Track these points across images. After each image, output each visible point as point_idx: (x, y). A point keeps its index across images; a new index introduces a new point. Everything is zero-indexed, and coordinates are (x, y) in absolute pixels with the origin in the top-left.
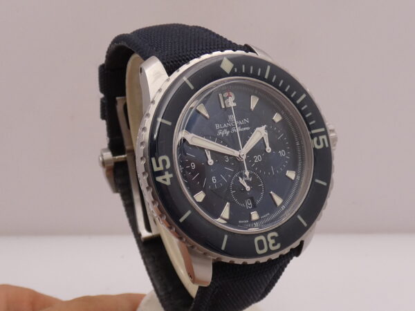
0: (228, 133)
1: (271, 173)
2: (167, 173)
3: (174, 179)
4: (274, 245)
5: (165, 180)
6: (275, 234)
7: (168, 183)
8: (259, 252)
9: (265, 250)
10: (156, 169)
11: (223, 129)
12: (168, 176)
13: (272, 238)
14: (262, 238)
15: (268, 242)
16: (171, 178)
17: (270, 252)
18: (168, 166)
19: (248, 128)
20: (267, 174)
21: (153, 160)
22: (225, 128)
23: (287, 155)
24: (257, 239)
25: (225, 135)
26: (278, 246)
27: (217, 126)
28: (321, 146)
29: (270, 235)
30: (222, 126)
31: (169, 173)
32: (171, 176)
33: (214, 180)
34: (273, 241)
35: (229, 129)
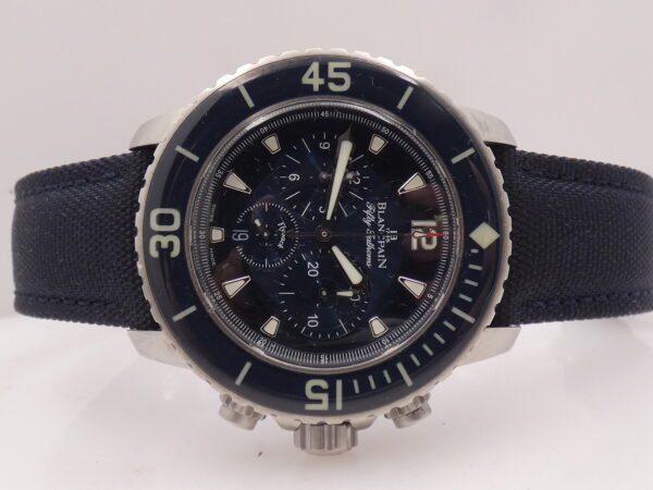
0: (368, 222)
1: (283, 289)
2: (322, 81)
3: (308, 90)
4: (159, 244)
5: (311, 76)
6: (175, 253)
7: (306, 80)
8: (155, 213)
9: (154, 226)
10: (332, 66)
11: (375, 214)
12: (317, 82)
13: (171, 244)
14: (176, 226)
15: (165, 234)
16: (311, 86)
17: (148, 233)
18: (333, 87)
19: (369, 263)
20: (283, 280)
21: (346, 65)
22: (377, 220)
23: (309, 330)
24: (176, 214)
25: (365, 215)
26: (154, 253)
27: (383, 206)
28: (310, 394)
29: (176, 240)
30: (381, 215)
31: (320, 86)
32: (316, 88)
33: (294, 177)
34: (165, 245)
35: (374, 226)
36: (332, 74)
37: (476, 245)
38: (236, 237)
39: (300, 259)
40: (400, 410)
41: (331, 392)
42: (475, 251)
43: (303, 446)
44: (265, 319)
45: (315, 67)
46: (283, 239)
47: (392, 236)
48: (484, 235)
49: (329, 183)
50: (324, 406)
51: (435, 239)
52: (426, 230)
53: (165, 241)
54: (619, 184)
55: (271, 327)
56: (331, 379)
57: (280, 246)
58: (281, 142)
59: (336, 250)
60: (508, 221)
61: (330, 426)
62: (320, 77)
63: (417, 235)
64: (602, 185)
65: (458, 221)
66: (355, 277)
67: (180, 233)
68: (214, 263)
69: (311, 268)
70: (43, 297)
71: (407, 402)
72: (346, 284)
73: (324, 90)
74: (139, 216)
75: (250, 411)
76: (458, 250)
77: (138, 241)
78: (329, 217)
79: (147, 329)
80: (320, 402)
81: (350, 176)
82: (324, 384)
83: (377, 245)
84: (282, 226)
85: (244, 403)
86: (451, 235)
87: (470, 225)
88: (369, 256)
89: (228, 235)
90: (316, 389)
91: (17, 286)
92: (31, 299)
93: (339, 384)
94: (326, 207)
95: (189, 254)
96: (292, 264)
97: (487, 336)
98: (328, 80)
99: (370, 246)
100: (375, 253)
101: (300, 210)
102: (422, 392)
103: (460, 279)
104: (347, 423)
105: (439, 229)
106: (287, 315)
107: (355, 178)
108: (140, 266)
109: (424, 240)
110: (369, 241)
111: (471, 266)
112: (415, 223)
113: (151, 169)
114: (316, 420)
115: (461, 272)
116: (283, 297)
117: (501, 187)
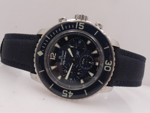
0: (64, 61)
1: (85, 50)
3: (72, 91)
4: (110, 63)
5: (71, 94)
6: (107, 61)
8: (110, 70)
9: (110, 68)
10: (66, 96)
11: (63, 62)
12: (70, 93)
13: (107, 63)
14: (106, 67)
15: (108, 65)
16: (71, 92)
17: (112, 66)
18: (67, 91)
19: (66, 52)
20: (84, 52)
21: (63, 96)
22: (63, 61)
23: (81, 40)
24: (105, 69)
25: (65, 63)
26: (111, 62)
27: (61, 64)
28: (83, 26)
29: (106, 64)
30: (61, 62)
33: (79, 73)
34: (109, 63)
35: (63, 60)
37: (43, 52)
38: (93, 63)
39: (80, 56)
40: (65, 20)
41: (78, 26)
42: (43, 50)
43: (86, 16)
44: (90, 44)
45: (70, 96)
46: (83, 61)
47: (60, 57)
48: (40, 53)
49: (71, 71)
50: (80, 23)
51: (51, 55)
52: (52, 57)
53: (108, 64)
54: (10, 62)
55: (89, 42)
56: (78, 29)
57: (84, 59)
59: (72, 56)
60: (35, 56)
61: (80, 19)
62: (69, 94)
63: (55, 56)
64: (13, 62)
65: (45, 58)
66: (69, 50)
67: (105, 65)
68: (99, 58)
69: (78, 53)
70: (138, 59)
71: (63, 21)
72: (71, 49)
73: (69, 91)
74: (113, 70)
75: (96, 25)
76: (46, 52)
77: (114, 65)
78: (73, 63)
79: (115, 46)
80: (81, 24)
81: (67, 72)
82: (80, 28)
83: (63, 56)
84: (83, 63)
85: (98, 27)
86: (47, 55)
87: (43, 56)
88: (65, 54)
89: (95, 64)
90: (81, 27)
91: (145, 63)
92: (141, 60)
93: (76, 27)
94: (73, 66)
95: (104, 60)
96: (82, 55)
99: (65, 56)
100: (64, 54)
101: (78, 66)
102: (60, 23)
103: (47, 45)
104: (76, 19)
105: (50, 57)
106: (85, 44)
107: (66, 71)
108: (115, 59)
109: (53, 55)
110: (65, 57)
111: (44, 47)
112: (54, 59)
113: (109, 80)
114: (83, 21)
115: (47, 46)
116: (85, 48)
117: (35, 63)
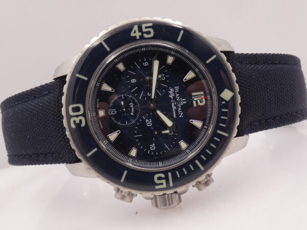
0: (171, 97)
1: (136, 134)
2: (140, 34)
3: (134, 39)
4: (75, 121)
5: (135, 32)
6: (83, 124)
7: (132, 34)
8: (70, 107)
9: (71, 113)
10: (144, 26)
11: (174, 93)
12: (138, 35)
13: (81, 121)
14: (82, 112)
15: (77, 116)
16: (135, 37)
17: (69, 117)
18: (146, 36)
19: (175, 116)
20: (136, 130)
21: (150, 25)
22: (175, 95)
23: (151, 151)
24: (81, 106)
25: (170, 94)
26: (73, 126)
27: (177, 88)
28: (157, 181)
29: (83, 118)
30: (177, 93)
31: (140, 36)
32: (138, 38)
33: (133, 81)
34: (78, 121)
35: (175, 98)
36: (144, 30)
37: (224, 100)
38: (110, 113)
39: (143, 119)
40: (199, 182)
41: (167, 179)
42: (223, 103)
43: (157, 206)
44: (130, 149)
45: (136, 28)
46: (133, 111)
47: (183, 102)
48: (227, 95)
49: (151, 81)
50: (164, 186)
51: (204, 100)
54: (284, 62)
55: (134, 152)
56: (166, 173)
57: (132, 114)
58: (125, 65)
59: (159, 112)
60: (237, 86)
61: (168, 195)
62: (139, 32)
63: (195, 99)
64: (276, 64)
65: (214, 90)
66: (169, 123)
67: (84, 115)
68: (102, 127)
69: (148, 122)
70: (22, 155)
71: (202, 178)
72: (166, 127)
73: (142, 38)
74: (63, 110)
75: (129, 194)
76: (216, 104)
77: (65, 121)
78: (153, 97)
79: (74, 163)
80: (162, 184)
81: (160, 76)
82: (162, 175)
83: (177, 107)
84: (131, 105)
85: (126, 190)
86: (211, 97)
87: (220, 91)
88: (174, 112)
89: (106, 112)
90: (159, 178)
91: (8, 152)
92: (16, 157)
93: (170, 174)
94: (151, 92)
95: (90, 124)
96: (139, 122)
97: (235, 142)
98: (143, 33)
99: (174, 108)
100: (177, 110)
101: (139, 96)
102: (208, 172)
103: (219, 117)
104: (176, 192)
105: (205, 95)
106: (140, 146)
107: (162, 77)
108: (67, 133)
109: (199, 101)
110: (173, 105)
111: (223, 110)
112: (194, 94)
113: (66, 87)
114: (161, 193)
115: (219, 114)
116: (137, 138)
117: (231, 71)
